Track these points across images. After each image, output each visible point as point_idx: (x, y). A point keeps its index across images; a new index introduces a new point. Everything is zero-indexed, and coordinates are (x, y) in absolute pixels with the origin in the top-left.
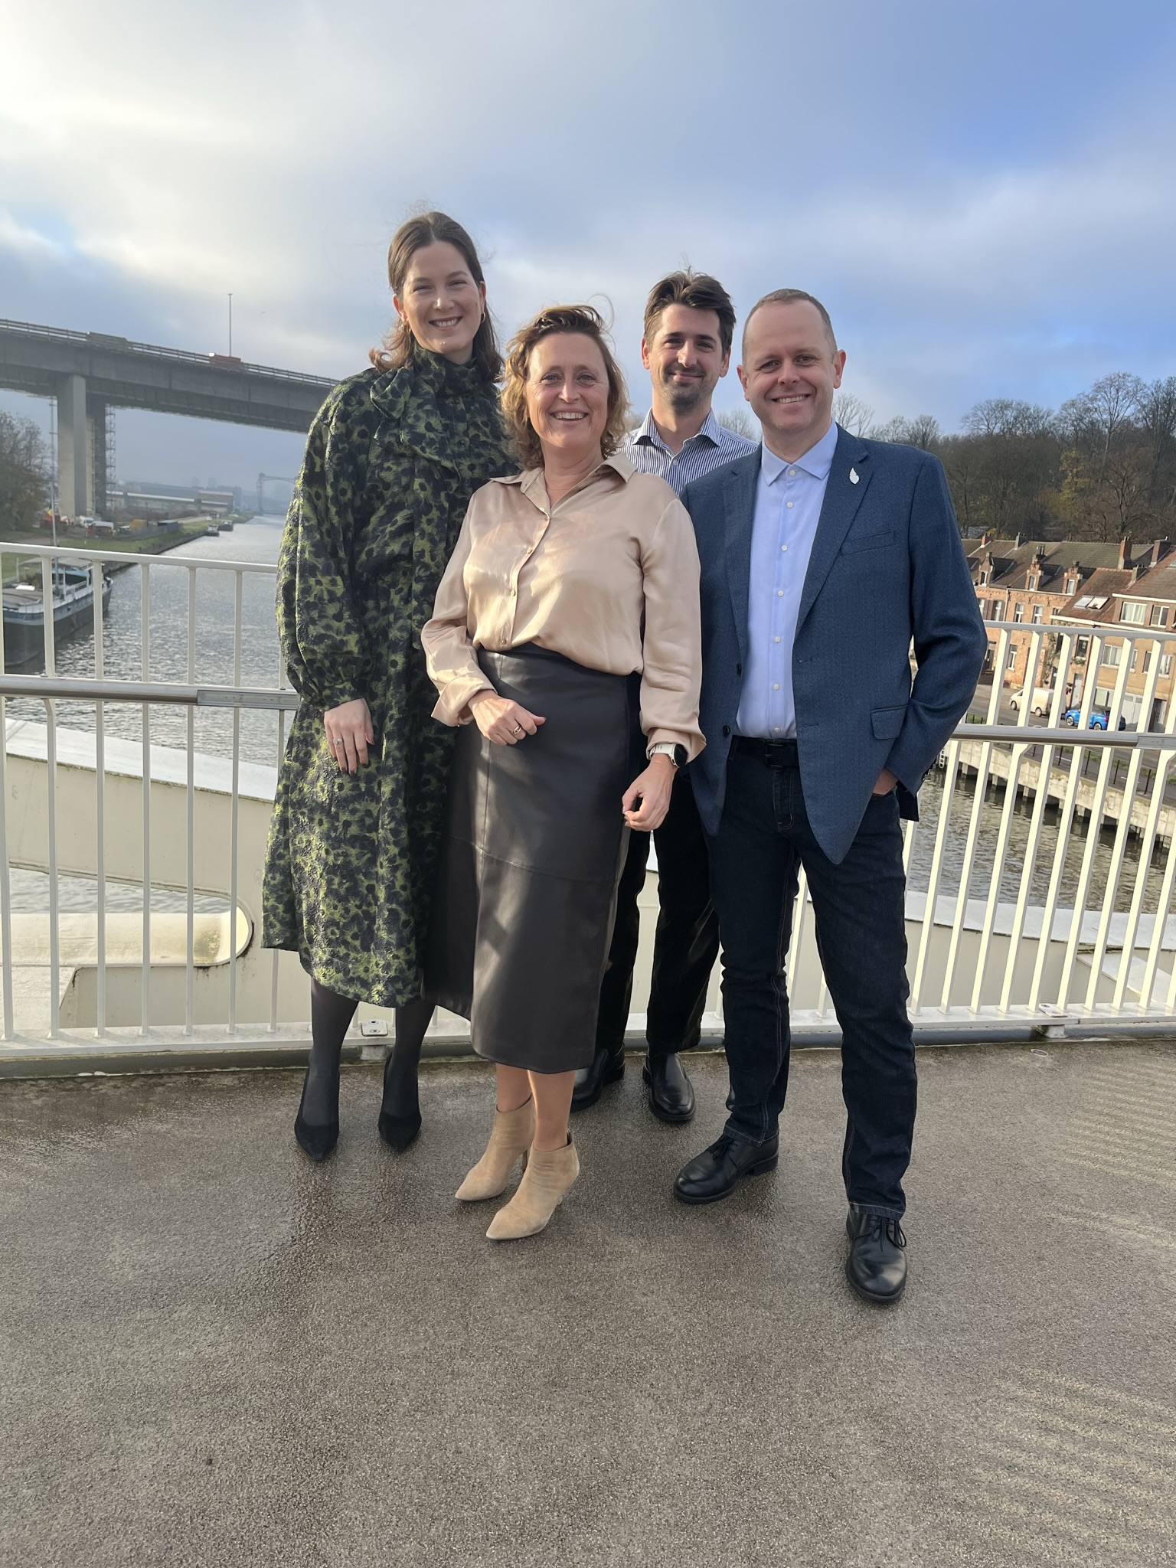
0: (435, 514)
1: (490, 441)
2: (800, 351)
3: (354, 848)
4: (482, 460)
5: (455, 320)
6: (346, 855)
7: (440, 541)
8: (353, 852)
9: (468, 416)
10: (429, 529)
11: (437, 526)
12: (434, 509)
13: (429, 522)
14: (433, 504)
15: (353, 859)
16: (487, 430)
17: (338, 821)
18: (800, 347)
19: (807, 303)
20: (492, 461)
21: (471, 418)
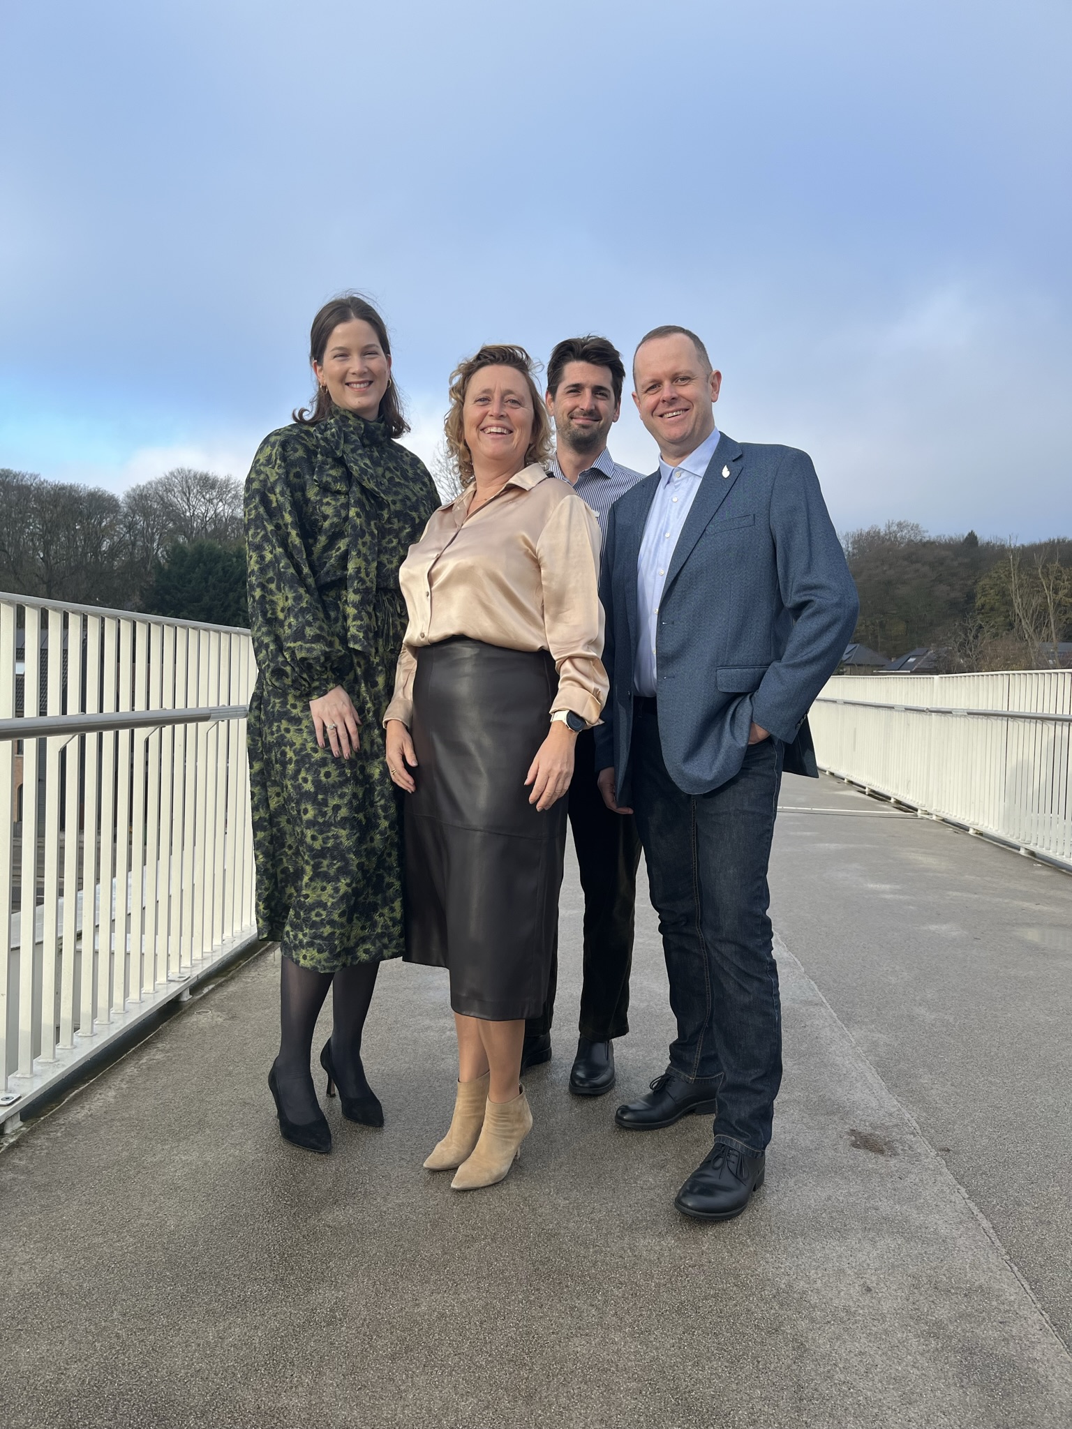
0: (368, 538)
1: (402, 482)
2: (677, 374)
3: (345, 830)
4: (400, 497)
5: (368, 384)
6: (336, 837)
7: (372, 561)
8: (343, 833)
9: (382, 462)
10: (364, 550)
11: (370, 549)
12: (367, 534)
13: (364, 544)
14: (366, 530)
15: (344, 840)
16: (398, 473)
17: (327, 806)
18: (677, 371)
19: (680, 336)
20: (408, 498)
21: (385, 464)
